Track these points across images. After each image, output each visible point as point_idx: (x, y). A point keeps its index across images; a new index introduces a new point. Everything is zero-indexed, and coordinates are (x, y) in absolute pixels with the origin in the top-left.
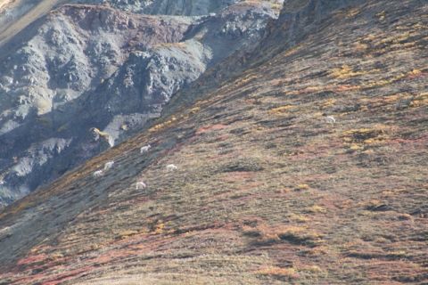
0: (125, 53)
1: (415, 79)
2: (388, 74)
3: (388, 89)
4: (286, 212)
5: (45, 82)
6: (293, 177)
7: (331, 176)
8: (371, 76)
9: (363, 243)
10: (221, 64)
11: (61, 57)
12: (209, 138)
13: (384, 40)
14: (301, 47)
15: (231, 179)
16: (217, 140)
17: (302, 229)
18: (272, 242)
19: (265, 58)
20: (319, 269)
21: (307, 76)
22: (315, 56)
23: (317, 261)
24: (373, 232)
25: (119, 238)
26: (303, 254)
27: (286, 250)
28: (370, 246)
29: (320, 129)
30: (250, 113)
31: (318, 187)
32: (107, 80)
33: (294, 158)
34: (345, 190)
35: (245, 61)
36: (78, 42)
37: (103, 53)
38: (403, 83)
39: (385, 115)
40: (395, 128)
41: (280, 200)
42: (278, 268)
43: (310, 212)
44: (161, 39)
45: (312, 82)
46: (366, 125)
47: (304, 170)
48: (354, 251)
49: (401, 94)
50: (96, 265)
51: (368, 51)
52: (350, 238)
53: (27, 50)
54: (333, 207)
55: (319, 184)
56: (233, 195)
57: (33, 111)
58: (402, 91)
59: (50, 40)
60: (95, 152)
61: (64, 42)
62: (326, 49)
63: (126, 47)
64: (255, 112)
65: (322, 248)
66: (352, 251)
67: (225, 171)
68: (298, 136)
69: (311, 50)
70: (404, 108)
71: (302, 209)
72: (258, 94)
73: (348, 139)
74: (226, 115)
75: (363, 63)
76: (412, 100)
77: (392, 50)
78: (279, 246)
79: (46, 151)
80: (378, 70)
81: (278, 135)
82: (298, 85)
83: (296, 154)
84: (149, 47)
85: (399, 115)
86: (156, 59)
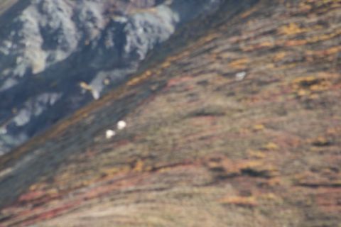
0: (105, 19)
7: (283, 119)
10: (188, 26)
11: (52, 24)
12: (179, 89)
14: (255, 10)
16: (186, 90)
19: (224, 19)
20: (275, 198)
22: (266, 17)
25: (104, 176)
28: (318, 177)
29: (272, 79)
30: (212, 67)
31: (273, 127)
32: (91, 43)
33: (251, 104)
34: (295, 130)
36: (65, 10)
37: (87, 19)
42: (240, 198)
43: (266, 149)
45: (265, 39)
47: (260, 114)
50: (86, 199)
51: (312, 11)
52: (300, 171)
53: (22, 18)
54: (285, 145)
56: (199, 136)
57: (29, 70)
59: (41, 10)
60: (83, 103)
61: (54, 11)
62: (276, 11)
63: (106, 13)
64: (217, 66)
65: (277, 180)
68: (254, 85)
71: (259, 147)
72: (219, 50)
73: (296, 87)
74: (192, 69)
78: (241, 179)
79: (41, 104)
82: (253, 42)
83: (253, 100)
86: (131, 23)
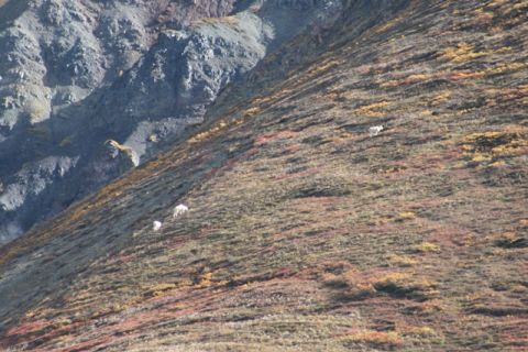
0: (151, 32)
2: (524, 54)
3: (524, 75)
4: (384, 253)
5: (39, 77)
6: (392, 203)
7: (446, 200)
8: (500, 57)
9: (494, 293)
10: (288, 46)
11: (62, 41)
12: (273, 151)
13: (518, 5)
14: (400, 19)
15: (305, 208)
16: (284, 153)
17: (407, 276)
18: (365, 295)
19: (350, 35)
20: (433, 332)
21: (410, 59)
22: (420, 30)
23: (429, 321)
24: (508, 277)
25: (149, 294)
26: (409, 312)
27: (385, 307)
28: (504, 298)
29: (429, 134)
30: (329, 114)
31: (428, 215)
32: (127, 72)
33: (393, 176)
34: (466, 219)
35: (321, 40)
36: (85, 19)
37: (121, 34)
39: (521, 112)
41: (374, 235)
42: (374, 332)
43: (418, 251)
44: (202, 12)
45: (416, 68)
46: (494, 127)
47: (408, 192)
48: (482, 305)
50: (118, 334)
51: (495, 22)
52: (474, 286)
53: (14, 32)
54: (450, 243)
55: (429, 211)
56: (308, 230)
57: (25, 118)
59: (45, 18)
60: (113, 174)
61: (66, 20)
62: (436, 21)
63: (153, 24)
65: (436, 302)
66: (478, 306)
67: (297, 197)
68: (399, 145)
69: (414, 22)
71: (406, 248)
72: (341, 87)
73: (470, 147)
74: (297, 117)
75: (489, 38)
78: (375, 300)
79: (44, 174)
80: (510, 48)
81: (370, 143)
82: (397, 73)
83: (396, 170)
84: (186, 23)
86: (195, 41)
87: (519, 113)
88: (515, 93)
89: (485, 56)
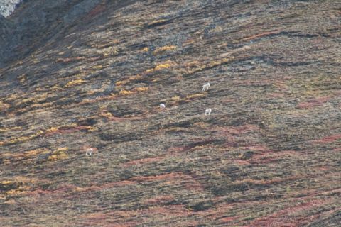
1: (53, 136)
2: (28, 131)
3: (28, 144)
8: (13, 133)
13: (25, 100)
38: (42, 140)
39: (26, 169)
40: (34, 180)
46: (8, 178)
49: (40, 150)
58: (41, 146)
70: (43, 162)
75: (6, 121)
76: (50, 154)
77: (32, 109)
80: (20, 127)
85: (38, 168)
87: (25, 169)
88: (23, 156)
89: (4, 132)
